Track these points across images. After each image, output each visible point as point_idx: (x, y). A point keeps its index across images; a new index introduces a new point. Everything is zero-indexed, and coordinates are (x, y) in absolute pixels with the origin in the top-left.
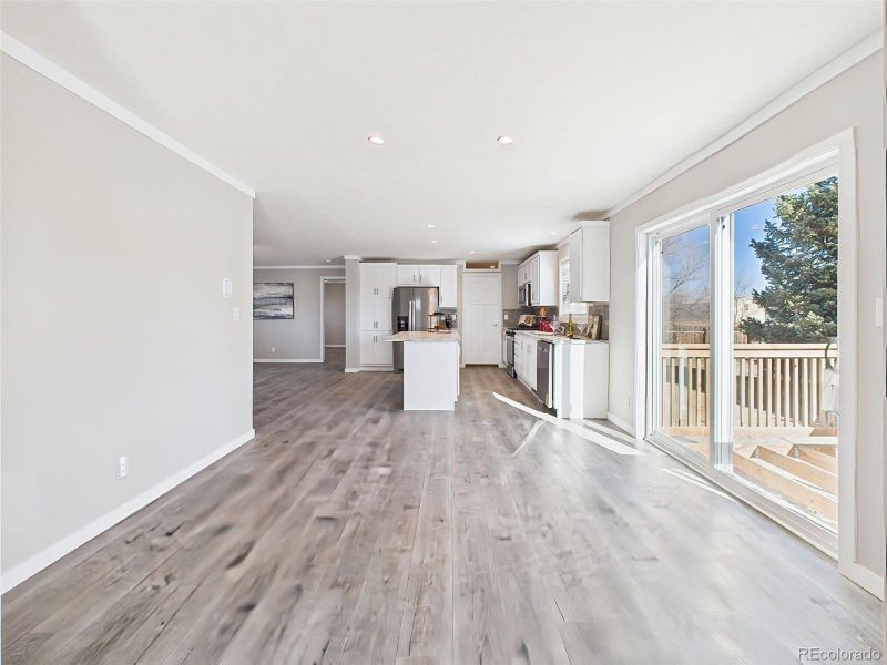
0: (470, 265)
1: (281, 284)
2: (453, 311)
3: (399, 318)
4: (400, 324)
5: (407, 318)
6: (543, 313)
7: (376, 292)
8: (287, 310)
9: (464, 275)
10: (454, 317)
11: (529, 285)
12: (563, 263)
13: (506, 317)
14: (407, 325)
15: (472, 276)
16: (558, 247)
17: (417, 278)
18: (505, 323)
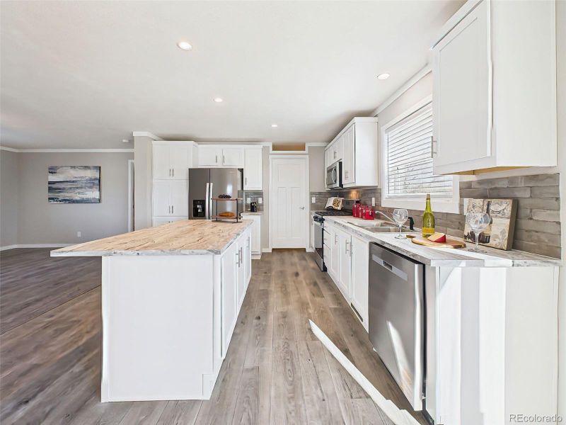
0: (275, 148)
1: (86, 168)
2: (259, 194)
3: (195, 203)
4: (196, 209)
5: (204, 201)
6: (354, 196)
7: (172, 172)
8: (94, 194)
9: (270, 157)
10: (260, 201)
11: (341, 163)
12: (388, 130)
13: (314, 200)
14: (204, 209)
15: (278, 159)
16: (378, 112)
17: (220, 159)
18: (313, 206)
